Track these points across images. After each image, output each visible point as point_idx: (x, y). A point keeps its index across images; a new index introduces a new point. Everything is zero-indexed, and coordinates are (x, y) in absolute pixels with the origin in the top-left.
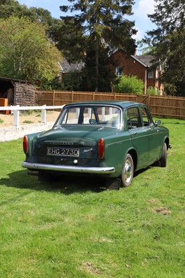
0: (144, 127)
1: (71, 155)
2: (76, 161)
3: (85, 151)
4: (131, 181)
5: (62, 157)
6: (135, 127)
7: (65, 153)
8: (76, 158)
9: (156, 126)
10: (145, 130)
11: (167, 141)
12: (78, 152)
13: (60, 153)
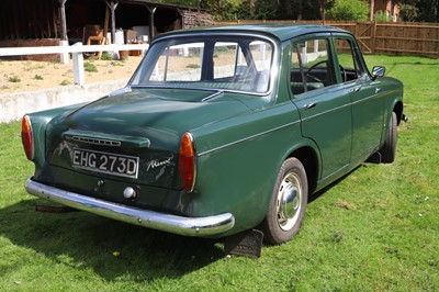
0: (342, 86)
1: (120, 173)
2: (130, 192)
3: (154, 164)
4: (300, 224)
5: (101, 176)
6: (318, 85)
7: (108, 166)
8: (131, 183)
9: (374, 79)
10: (346, 92)
11: (399, 108)
12: (137, 167)
13: (98, 166)
